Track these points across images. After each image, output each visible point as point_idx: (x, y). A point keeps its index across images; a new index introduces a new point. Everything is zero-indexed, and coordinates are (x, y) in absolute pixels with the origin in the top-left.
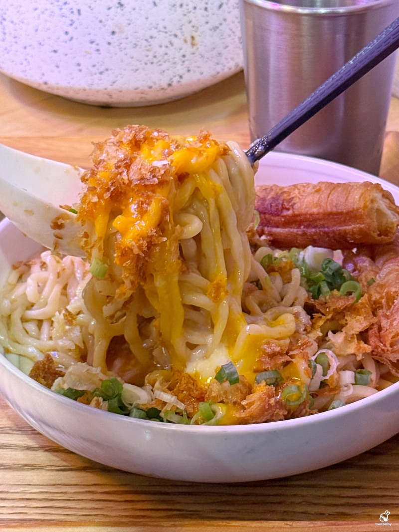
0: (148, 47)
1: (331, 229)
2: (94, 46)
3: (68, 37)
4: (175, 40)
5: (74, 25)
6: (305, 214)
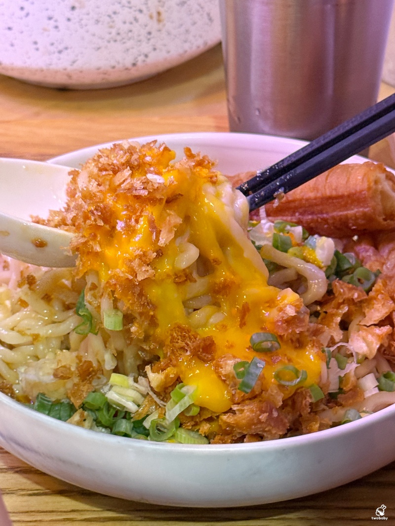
0: (111, 24)
1: (331, 215)
2: (52, 22)
3: (23, 13)
4: (139, 16)
6: (301, 200)
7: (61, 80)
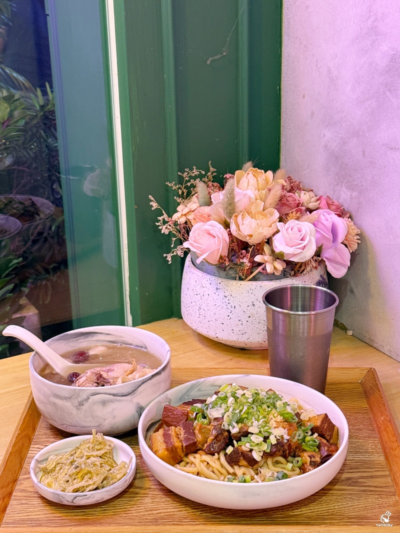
2: (240, 322)
3: (229, 318)
5: (232, 313)
7: (242, 345)
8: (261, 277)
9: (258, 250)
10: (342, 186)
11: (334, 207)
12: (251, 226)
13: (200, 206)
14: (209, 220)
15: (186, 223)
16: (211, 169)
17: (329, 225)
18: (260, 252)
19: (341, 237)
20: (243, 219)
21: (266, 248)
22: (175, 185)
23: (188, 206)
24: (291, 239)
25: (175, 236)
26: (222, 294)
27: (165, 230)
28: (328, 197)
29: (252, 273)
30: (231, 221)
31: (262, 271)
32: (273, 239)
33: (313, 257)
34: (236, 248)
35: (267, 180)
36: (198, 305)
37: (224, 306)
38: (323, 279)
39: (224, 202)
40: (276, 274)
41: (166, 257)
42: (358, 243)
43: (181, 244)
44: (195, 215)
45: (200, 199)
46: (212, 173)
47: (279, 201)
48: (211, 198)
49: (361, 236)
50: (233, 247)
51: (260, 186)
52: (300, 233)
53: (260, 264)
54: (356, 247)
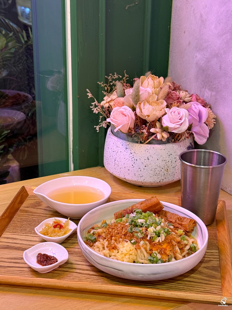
0: (155, 171)
2: (140, 169)
3: (133, 166)
4: (162, 170)
5: (135, 163)
7: (140, 184)
8: (154, 142)
9: (153, 125)
10: (206, 88)
11: (200, 101)
12: (149, 110)
13: (118, 97)
14: (123, 105)
15: (109, 107)
16: (126, 75)
17: (197, 112)
18: (154, 126)
19: (204, 119)
20: (144, 105)
21: (158, 124)
22: (103, 84)
23: (111, 97)
24: (173, 119)
25: (102, 115)
26: (129, 152)
27: (95, 111)
28: (197, 95)
29: (148, 139)
30: (137, 106)
31: (154, 138)
32: (162, 118)
33: (186, 131)
34: (139, 124)
35: (159, 83)
36: (114, 158)
37: (130, 159)
38: (192, 145)
39: (133, 94)
40: (163, 140)
41: (96, 128)
42: (214, 124)
43: (105, 120)
44: (115, 102)
45: (118, 93)
46: (126, 78)
47: (167, 95)
48: (125, 92)
49: (216, 119)
50: (137, 122)
51: (156, 86)
52: (179, 115)
53: (153, 134)
54: (212, 126)
